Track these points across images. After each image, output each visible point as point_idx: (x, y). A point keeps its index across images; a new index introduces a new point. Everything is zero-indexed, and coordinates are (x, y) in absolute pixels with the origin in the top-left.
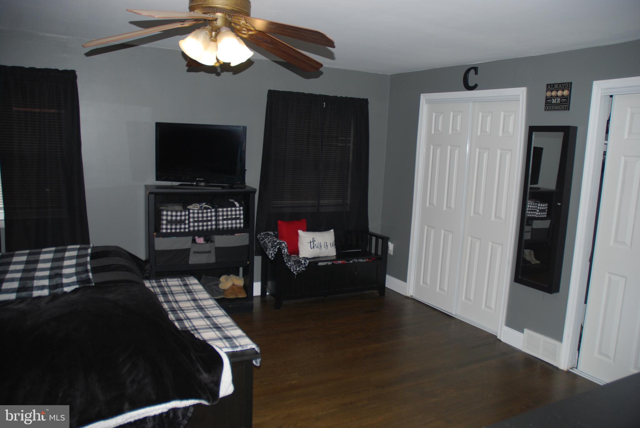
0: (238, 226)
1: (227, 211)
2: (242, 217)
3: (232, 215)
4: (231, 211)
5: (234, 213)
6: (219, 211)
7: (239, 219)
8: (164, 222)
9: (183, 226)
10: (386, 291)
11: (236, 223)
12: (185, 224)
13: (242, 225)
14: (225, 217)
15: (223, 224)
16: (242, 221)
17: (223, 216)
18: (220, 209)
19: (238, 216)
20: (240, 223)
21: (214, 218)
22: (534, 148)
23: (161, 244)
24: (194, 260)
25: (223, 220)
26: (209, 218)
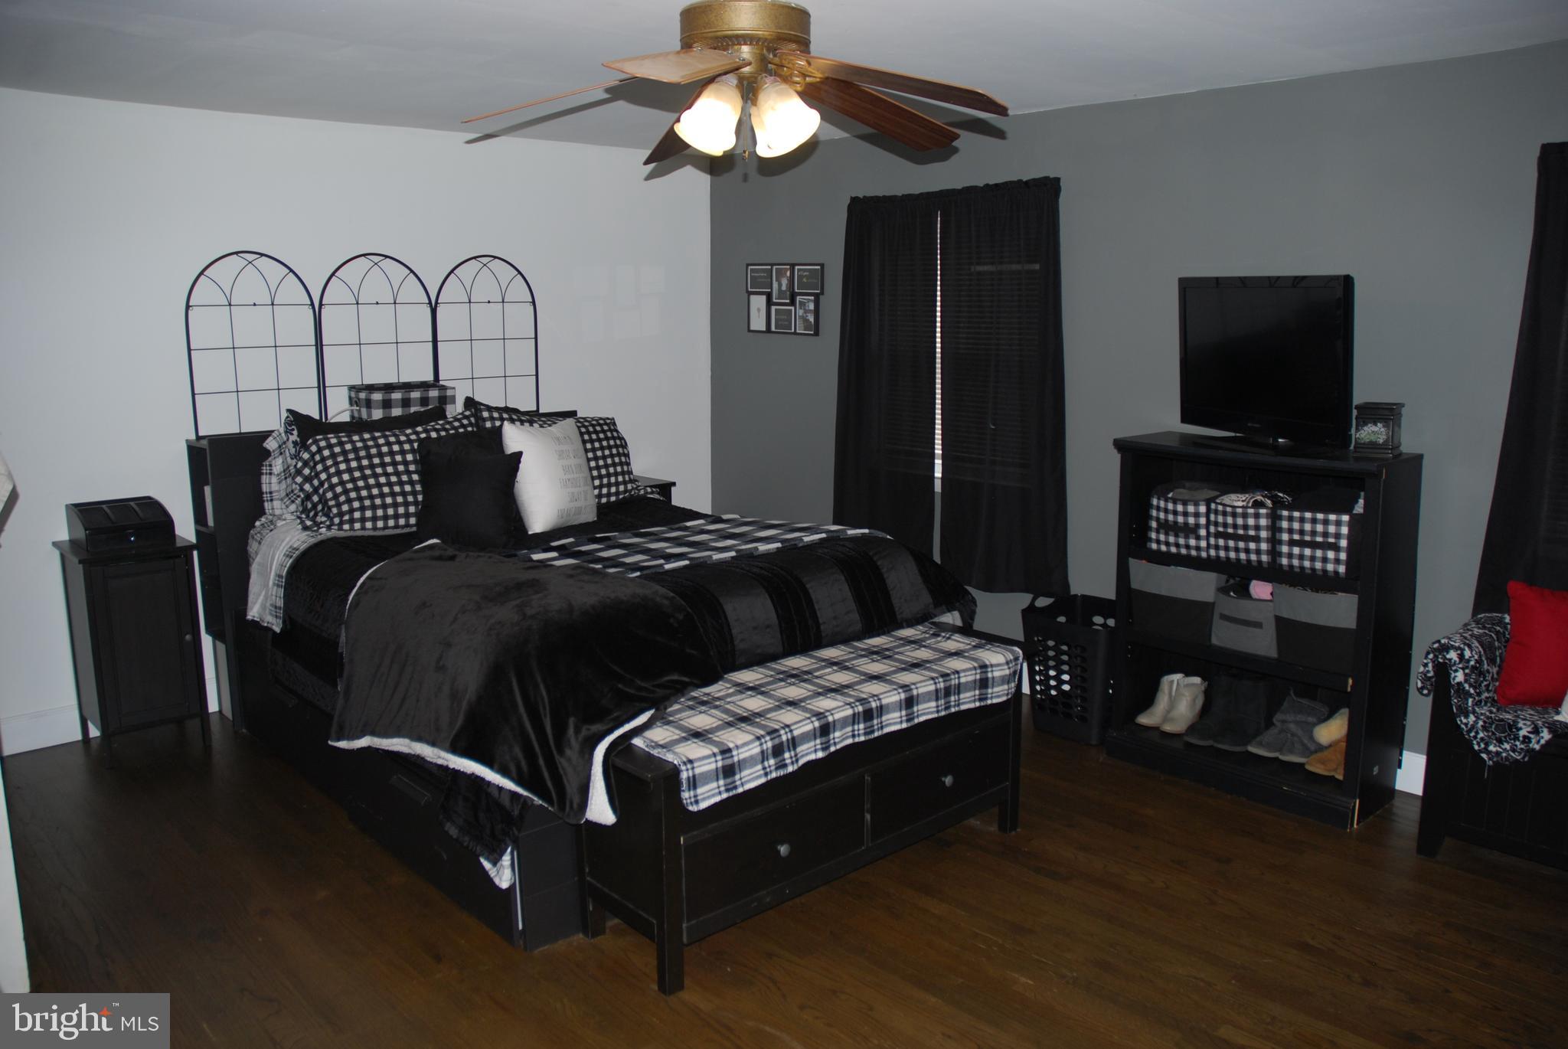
0: (1330, 567)
1: (1302, 520)
2: (1344, 543)
3: (1314, 533)
4: (1314, 521)
5: (1320, 528)
6: (1280, 518)
7: (1335, 548)
8: (1154, 524)
9: (1192, 542)
11: (1325, 560)
12: (1198, 538)
13: (1342, 569)
14: (1296, 537)
15: (1290, 556)
16: (1343, 556)
17: (1290, 531)
18: (1285, 513)
19: (1331, 540)
20: (1335, 562)
21: (1264, 534)
23: (1147, 577)
24: (1223, 636)
25: (1292, 543)
26: (1252, 533)
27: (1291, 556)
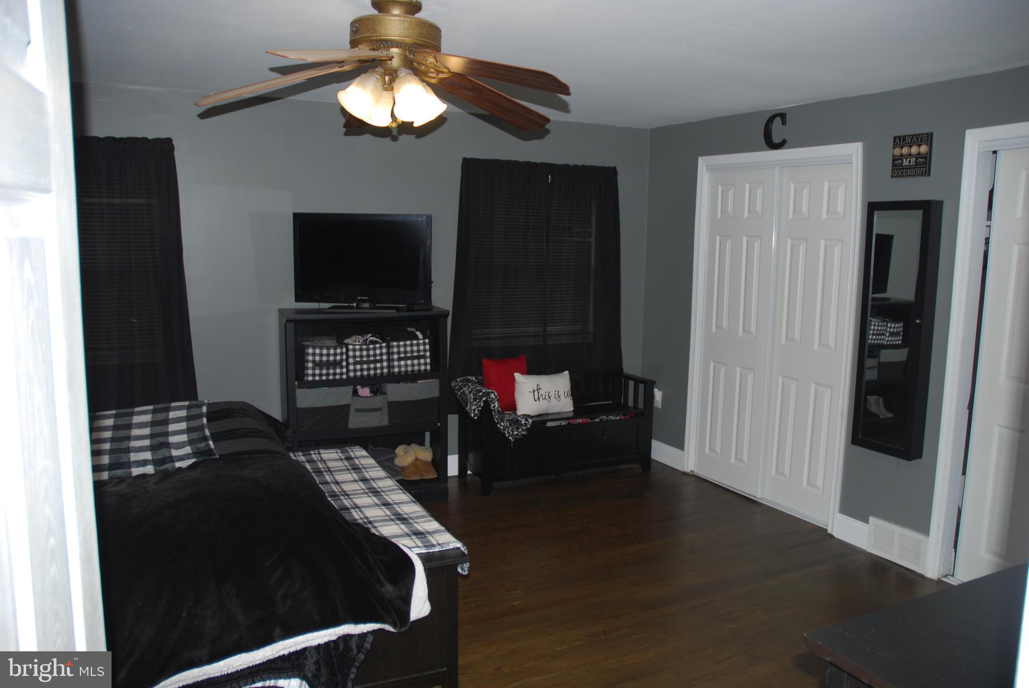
0: (423, 368)
1: (405, 346)
2: (428, 354)
3: (412, 352)
4: (412, 345)
5: (415, 348)
6: (393, 347)
7: (424, 357)
8: (310, 365)
9: (338, 371)
10: (653, 465)
11: (419, 365)
12: (342, 368)
13: (428, 367)
14: (402, 355)
16: (428, 361)
17: (399, 353)
18: (395, 344)
19: (422, 353)
20: (425, 365)
21: (385, 357)
22: (877, 235)
23: (306, 399)
24: (356, 422)
25: (400, 359)
26: (378, 358)
27: (399, 366)
